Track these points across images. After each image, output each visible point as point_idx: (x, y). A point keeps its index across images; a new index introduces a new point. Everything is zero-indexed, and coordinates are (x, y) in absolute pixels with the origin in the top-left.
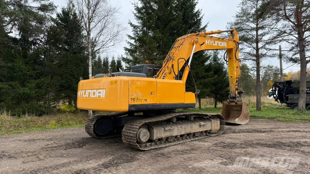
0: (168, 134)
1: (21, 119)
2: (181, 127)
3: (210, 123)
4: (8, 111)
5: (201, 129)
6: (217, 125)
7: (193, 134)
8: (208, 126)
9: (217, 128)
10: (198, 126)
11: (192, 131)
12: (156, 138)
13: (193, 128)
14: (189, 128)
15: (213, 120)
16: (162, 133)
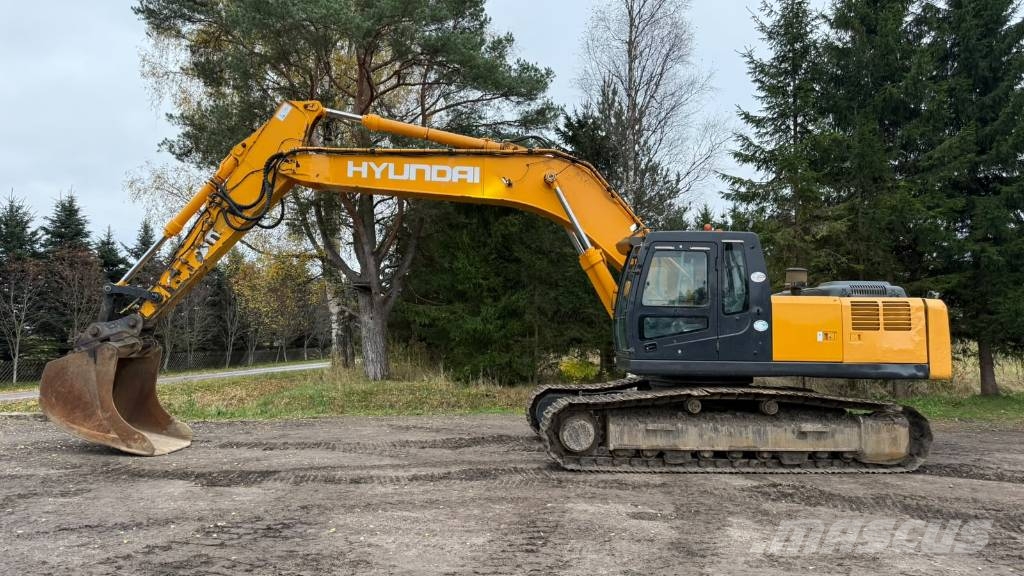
0: (660, 442)
1: (467, 391)
2: (716, 430)
3: (856, 429)
4: (446, 369)
5: (808, 446)
6: (894, 441)
7: (773, 458)
8: (844, 437)
9: (894, 450)
10: (793, 432)
11: (765, 446)
12: (617, 447)
13: (767, 439)
14: (750, 435)
15: (870, 422)
16: (640, 435)
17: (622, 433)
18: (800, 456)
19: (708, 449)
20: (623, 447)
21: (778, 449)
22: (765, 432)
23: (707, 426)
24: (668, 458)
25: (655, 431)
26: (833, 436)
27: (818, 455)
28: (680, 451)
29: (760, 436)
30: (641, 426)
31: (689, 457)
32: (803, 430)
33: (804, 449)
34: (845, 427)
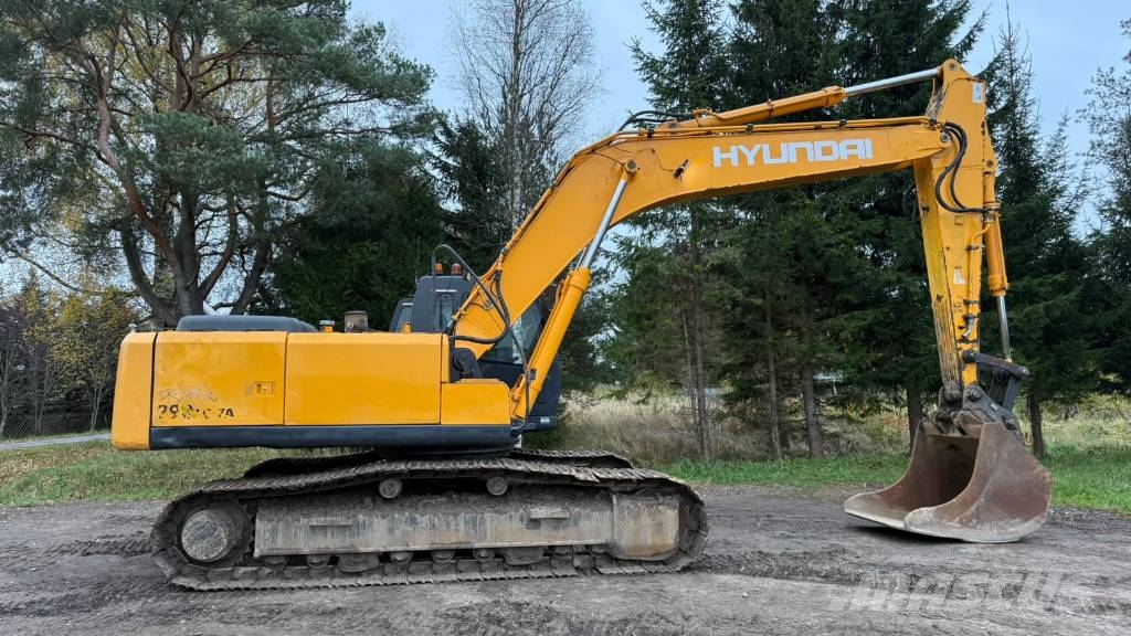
0: (332, 543)
2: (413, 521)
3: (608, 513)
5: (541, 538)
6: (659, 528)
7: (497, 556)
8: (591, 526)
9: (659, 541)
10: (522, 520)
11: (480, 541)
12: (265, 553)
13: (486, 530)
14: (462, 527)
15: (626, 502)
16: (302, 534)
17: (274, 532)
18: (530, 553)
19: (400, 548)
20: (275, 552)
21: (499, 544)
22: (483, 523)
23: (400, 516)
24: (344, 564)
25: (323, 528)
26: (576, 524)
27: (558, 551)
28: (358, 554)
29: (474, 527)
30: (304, 521)
31: (375, 562)
32: (534, 516)
33: (536, 543)
34: (594, 511)
